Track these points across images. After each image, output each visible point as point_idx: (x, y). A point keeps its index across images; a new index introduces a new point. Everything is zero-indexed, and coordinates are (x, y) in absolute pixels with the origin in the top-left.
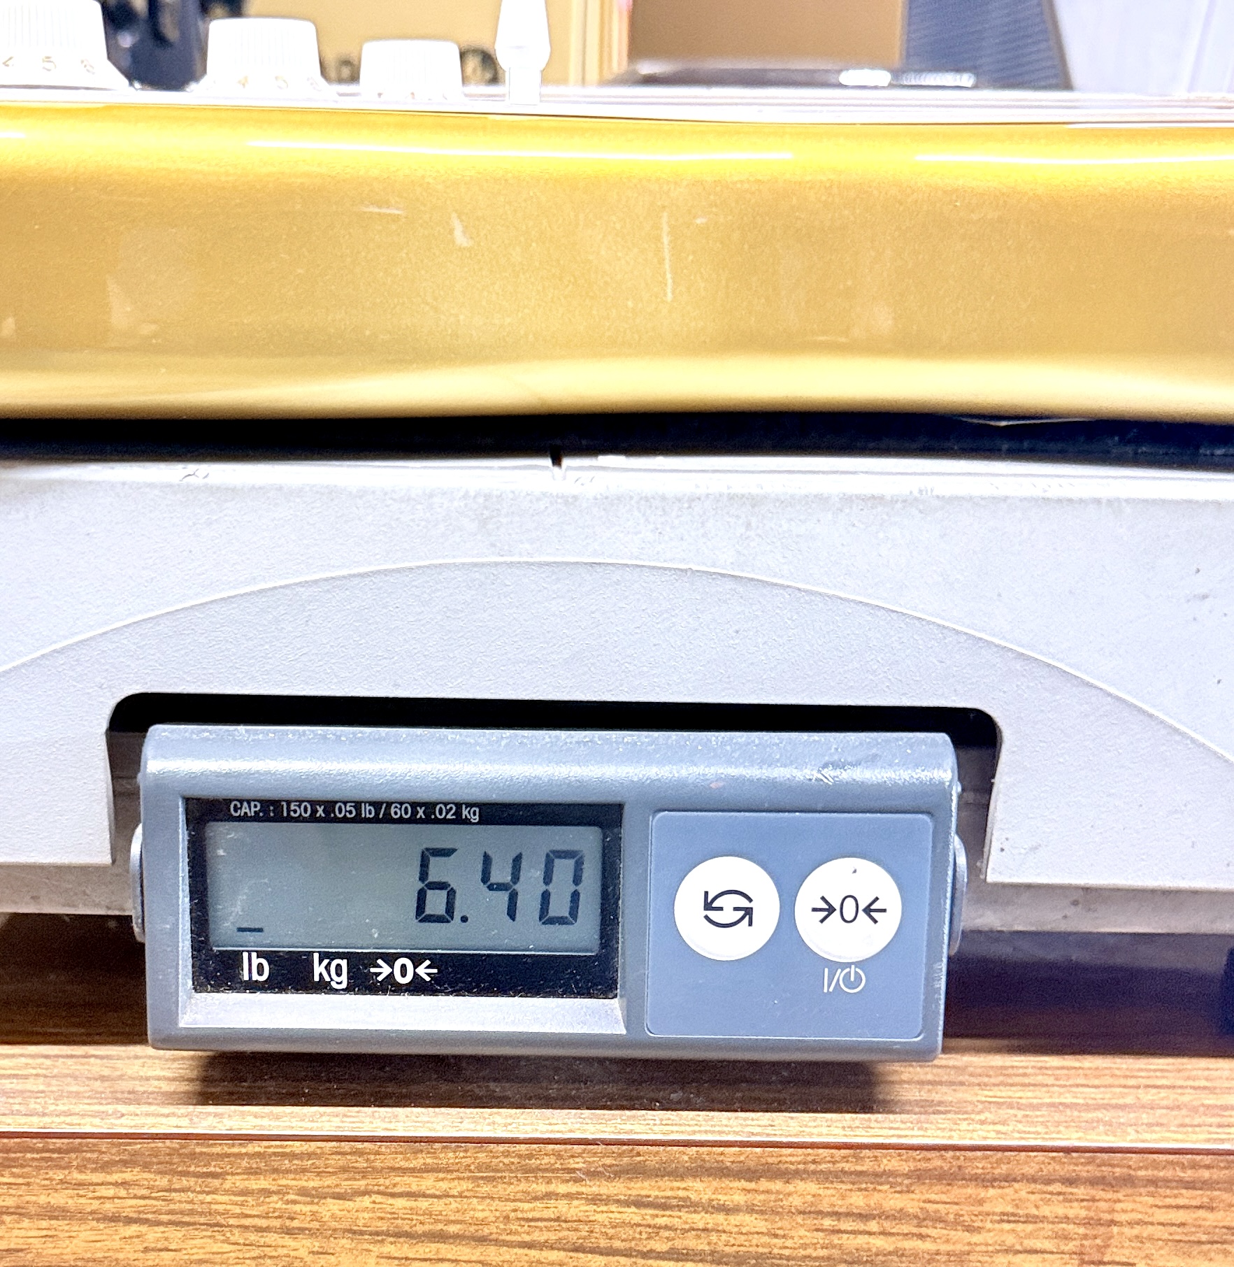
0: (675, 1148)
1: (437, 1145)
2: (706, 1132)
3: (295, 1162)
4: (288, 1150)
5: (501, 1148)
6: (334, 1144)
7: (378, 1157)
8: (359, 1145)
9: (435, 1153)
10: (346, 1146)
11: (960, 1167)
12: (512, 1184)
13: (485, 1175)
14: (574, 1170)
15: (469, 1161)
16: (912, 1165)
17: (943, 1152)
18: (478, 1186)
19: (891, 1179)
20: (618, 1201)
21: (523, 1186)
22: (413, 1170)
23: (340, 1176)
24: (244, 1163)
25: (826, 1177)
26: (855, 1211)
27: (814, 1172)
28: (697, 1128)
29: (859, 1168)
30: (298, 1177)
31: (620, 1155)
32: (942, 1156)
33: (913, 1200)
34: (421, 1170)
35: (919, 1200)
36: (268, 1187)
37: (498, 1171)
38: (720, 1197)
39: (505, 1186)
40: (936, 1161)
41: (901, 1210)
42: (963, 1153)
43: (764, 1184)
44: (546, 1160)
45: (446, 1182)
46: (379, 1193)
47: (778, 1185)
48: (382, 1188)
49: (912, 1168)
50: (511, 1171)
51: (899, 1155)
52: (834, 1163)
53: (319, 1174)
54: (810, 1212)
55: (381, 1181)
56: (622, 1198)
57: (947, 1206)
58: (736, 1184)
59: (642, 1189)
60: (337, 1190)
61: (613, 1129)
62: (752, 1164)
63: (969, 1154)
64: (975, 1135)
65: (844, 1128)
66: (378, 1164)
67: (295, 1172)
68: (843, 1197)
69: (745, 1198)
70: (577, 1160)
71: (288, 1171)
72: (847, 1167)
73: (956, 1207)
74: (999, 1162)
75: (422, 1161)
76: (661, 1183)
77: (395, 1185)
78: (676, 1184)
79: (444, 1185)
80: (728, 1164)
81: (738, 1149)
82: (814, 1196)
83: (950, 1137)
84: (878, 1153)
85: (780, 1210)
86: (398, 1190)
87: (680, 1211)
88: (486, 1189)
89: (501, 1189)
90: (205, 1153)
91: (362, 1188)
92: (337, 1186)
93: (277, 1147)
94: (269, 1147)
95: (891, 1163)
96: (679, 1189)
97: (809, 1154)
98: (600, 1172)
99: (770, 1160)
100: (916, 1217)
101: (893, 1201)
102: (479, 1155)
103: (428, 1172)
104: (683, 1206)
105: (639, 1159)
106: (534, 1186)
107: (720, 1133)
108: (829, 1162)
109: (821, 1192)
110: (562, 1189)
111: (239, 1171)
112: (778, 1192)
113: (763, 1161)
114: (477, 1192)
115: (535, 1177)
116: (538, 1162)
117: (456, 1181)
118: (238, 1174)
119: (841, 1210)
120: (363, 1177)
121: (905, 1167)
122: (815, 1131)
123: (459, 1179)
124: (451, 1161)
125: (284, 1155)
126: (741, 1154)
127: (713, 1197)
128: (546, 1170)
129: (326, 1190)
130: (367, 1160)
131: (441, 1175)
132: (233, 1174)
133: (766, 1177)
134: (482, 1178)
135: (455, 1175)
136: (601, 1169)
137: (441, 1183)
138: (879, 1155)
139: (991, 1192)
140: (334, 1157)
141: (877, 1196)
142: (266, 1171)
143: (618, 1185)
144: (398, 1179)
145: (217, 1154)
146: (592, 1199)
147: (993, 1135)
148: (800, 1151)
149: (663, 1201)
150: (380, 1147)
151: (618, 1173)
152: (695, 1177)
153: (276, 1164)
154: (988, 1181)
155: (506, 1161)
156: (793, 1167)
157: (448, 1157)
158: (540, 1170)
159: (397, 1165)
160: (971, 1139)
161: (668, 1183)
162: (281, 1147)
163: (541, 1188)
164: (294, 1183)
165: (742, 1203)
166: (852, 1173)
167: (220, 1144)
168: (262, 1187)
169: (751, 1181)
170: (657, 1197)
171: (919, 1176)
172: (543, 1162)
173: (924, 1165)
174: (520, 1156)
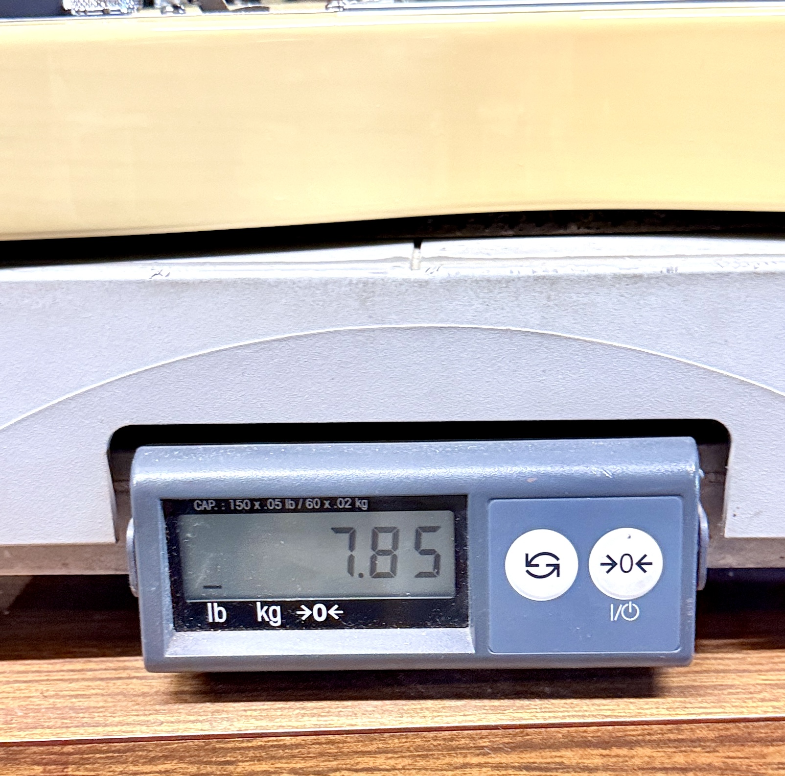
0: (553, 729)
1: (386, 735)
2: (573, 716)
3: (287, 751)
4: (281, 743)
5: (432, 734)
6: (314, 737)
7: (345, 744)
8: (331, 737)
9: (384, 740)
10: (322, 738)
11: (749, 733)
12: (439, 759)
13: (420, 753)
14: (483, 747)
15: (408, 744)
16: (716, 734)
17: (737, 724)
18: (416, 762)
19: (702, 744)
20: (514, 767)
21: (447, 760)
22: (369, 753)
23: (319, 759)
24: (251, 754)
25: (658, 744)
26: (678, 766)
27: (650, 741)
28: (566, 714)
29: (680, 737)
30: (289, 761)
31: (515, 735)
32: (736, 726)
33: (718, 757)
34: (376, 752)
35: (722, 757)
36: (269, 769)
37: (430, 750)
38: (585, 761)
39: (435, 761)
40: (733, 730)
41: (709, 765)
42: (751, 723)
43: (615, 751)
44: (463, 741)
45: (393, 760)
46: (346, 769)
47: (624, 751)
48: (348, 766)
49: (717, 736)
50: (439, 750)
51: (708, 727)
52: (662, 734)
53: (304, 758)
54: (648, 769)
55: (348, 761)
56: (517, 764)
57: (741, 760)
58: (595, 752)
59: (530, 758)
60: (317, 769)
61: (508, 717)
62: (606, 738)
63: (756, 724)
64: (759, 710)
65: (667, 709)
66: (345, 750)
67: (287, 758)
68: (670, 757)
69: (602, 761)
70: (484, 740)
71: (282, 758)
72: (672, 736)
73: (747, 760)
74: (776, 728)
75: (375, 746)
76: (543, 754)
77: (358, 763)
78: (554, 754)
79: (392, 762)
80: (590, 738)
81: (596, 728)
82: (649, 757)
83: (742, 713)
84: (693, 726)
85: (626, 768)
86: (360, 767)
87: (557, 772)
88: (421, 763)
89: (432, 763)
90: (222, 748)
91: (335, 767)
92: (317, 766)
93: (274, 741)
94: (269, 741)
95: (702, 732)
96: (556, 757)
97: (646, 729)
98: (500, 748)
99: (619, 734)
100: (720, 769)
101: (704, 758)
102: (416, 740)
103: (380, 753)
104: (559, 768)
105: (527, 737)
106: (455, 759)
107: (583, 716)
108: (659, 734)
109: (654, 754)
110: (475, 760)
111: (248, 759)
112: (625, 756)
113: (614, 735)
114: (415, 765)
115: (456, 753)
116: (458, 743)
117: (400, 760)
118: (247, 761)
119: (669, 766)
120: (335, 759)
121: (712, 735)
122: (648, 712)
123: (403, 757)
124: (397, 745)
125: (279, 747)
126: (598, 731)
127: (580, 761)
128: (463, 748)
129: (309, 769)
130: (339, 747)
131: (390, 755)
132: (243, 762)
133: (616, 746)
134: (419, 756)
135: (399, 754)
136: (501, 746)
137: (390, 761)
138: (693, 727)
139: (771, 749)
140: (314, 746)
141: (693, 755)
142: (266, 758)
143: (513, 756)
144: (359, 759)
145: (232, 748)
146: (496, 767)
147: (770, 709)
148: (640, 727)
149: (545, 765)
150: (347, 737)
151: (515, 748)
152: (566, 748)
153: (273, 753)
154: (769, 742)
155: (435, 743)
156: (634, 738)
157: (394, 742)
158: (458, 748)
159: (359, 750)
160: (757, 713)
161: (549, 753)
162: (276, 741)
163: (460, 760)
164: (286, 765)
165: (600, 764)
166: (675, 740)
167: (234, 741)
168: (264, 769)
169: (605, 749)
170: (541, 763)
171: (722, 741)
172: (461, 743)
173: (724, 733)
174: (444, 739)
